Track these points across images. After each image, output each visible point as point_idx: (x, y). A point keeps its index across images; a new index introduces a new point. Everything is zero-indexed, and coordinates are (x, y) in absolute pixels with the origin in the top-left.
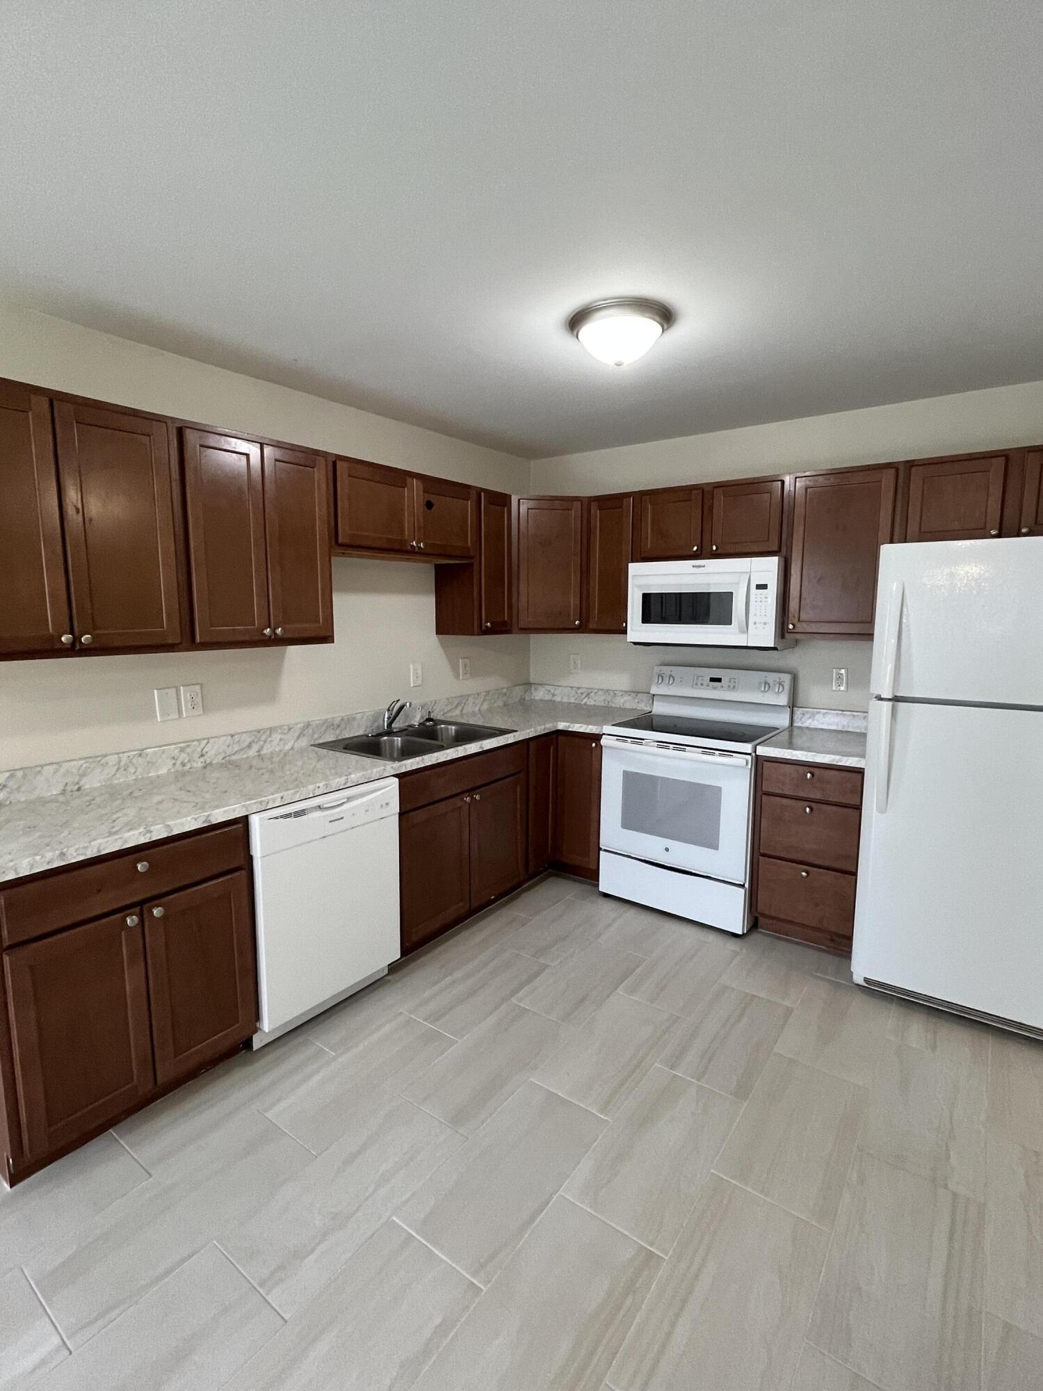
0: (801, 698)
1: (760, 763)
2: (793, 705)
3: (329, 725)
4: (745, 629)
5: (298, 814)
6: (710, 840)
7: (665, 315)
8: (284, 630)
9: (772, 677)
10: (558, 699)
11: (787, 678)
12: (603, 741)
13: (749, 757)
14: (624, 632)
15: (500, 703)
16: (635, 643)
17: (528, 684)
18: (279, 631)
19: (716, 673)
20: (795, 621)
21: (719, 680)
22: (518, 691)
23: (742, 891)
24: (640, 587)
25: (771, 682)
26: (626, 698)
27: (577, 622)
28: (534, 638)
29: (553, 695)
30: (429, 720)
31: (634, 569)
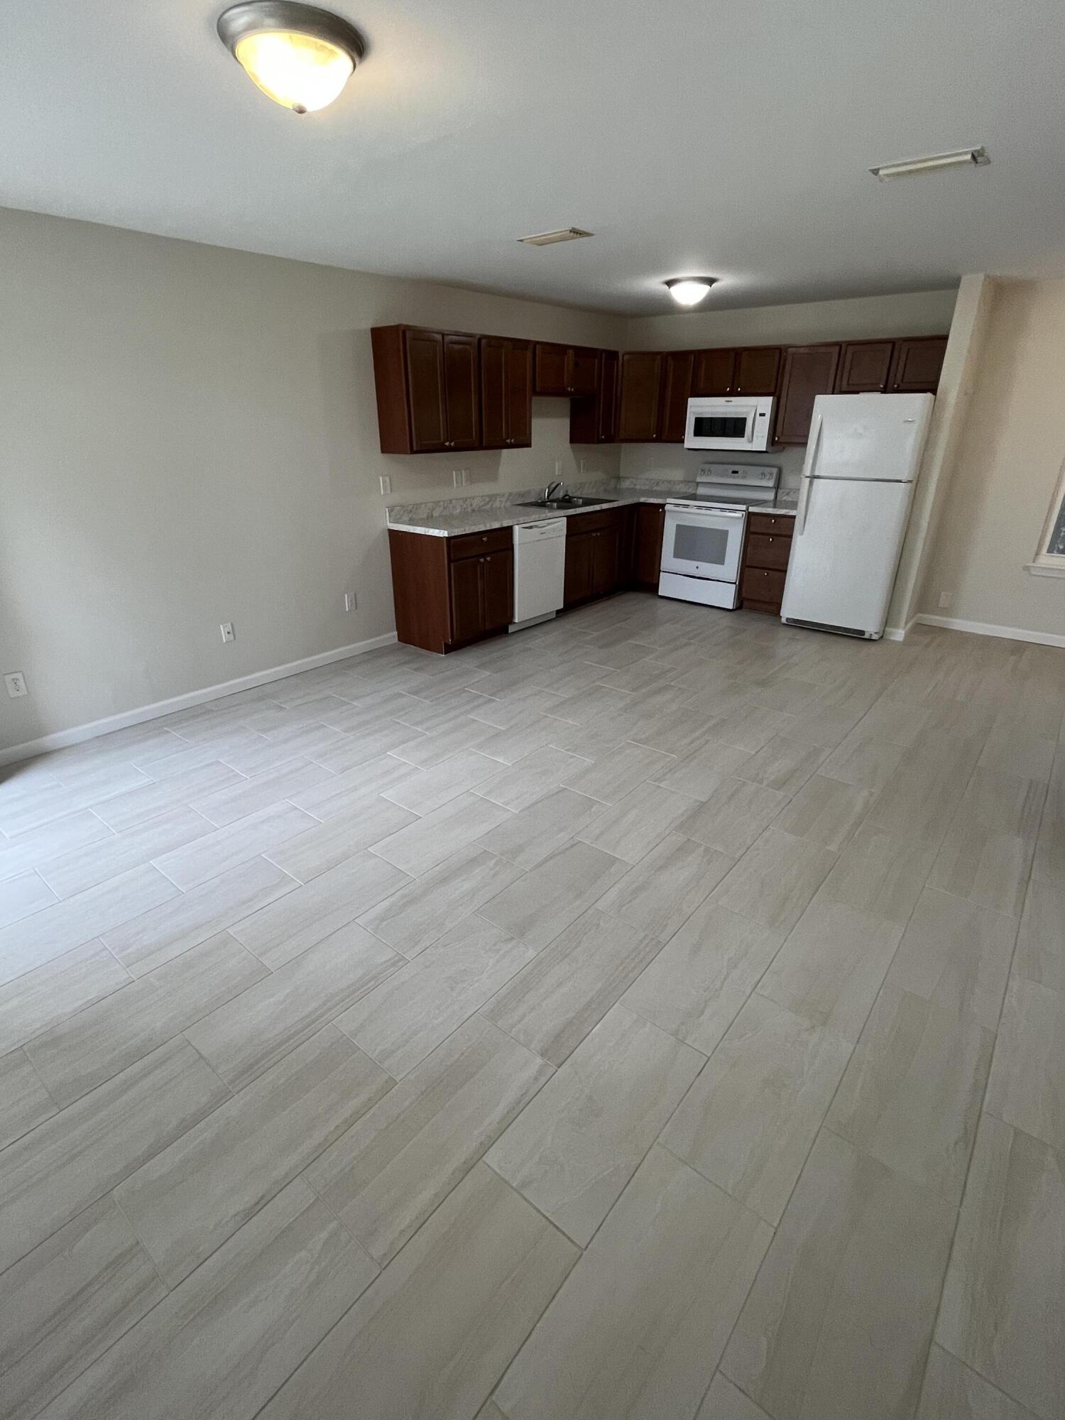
0: (782, 484)
1: (750, 516)
2: (777, 487)
3: (521, 495)
4: (751, 441)
5: (531, 527)
6: (720, 560)
7: (710, 281)
8: (515, 440)
9: (767, 470)
10: (638, 487)
11: (775, 471)
12: (667, 507)
13: (744, 513)
14: (683, 441)
15: (602, 488)
16: (689, 449)
17: (618, 478)
18: (513, 441)
19: (736, 468)
20: (780, 435)
21: (736, 472)
22: (613, 482)
23: (734, 585)
24: (694, 413)
25: (766, 473)
26: (681, 485)
27: (654, 436)
28: (625, 446)
29: (635, 485)
30: (566, 495)
31: (691, 401)
